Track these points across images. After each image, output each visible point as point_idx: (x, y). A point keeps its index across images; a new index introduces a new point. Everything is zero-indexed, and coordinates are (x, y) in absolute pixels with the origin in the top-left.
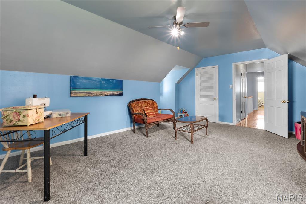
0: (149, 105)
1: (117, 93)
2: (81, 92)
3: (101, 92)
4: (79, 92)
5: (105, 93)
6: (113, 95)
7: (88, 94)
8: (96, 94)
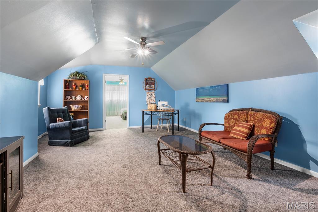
0: (252, 119)
1: (221, 99)
2: (200, 98)
3: (209, 99)
4: (199, 99)
5: (212, 99)
6: (217, 101)
7: (203, 101)
8: (207, 100)
